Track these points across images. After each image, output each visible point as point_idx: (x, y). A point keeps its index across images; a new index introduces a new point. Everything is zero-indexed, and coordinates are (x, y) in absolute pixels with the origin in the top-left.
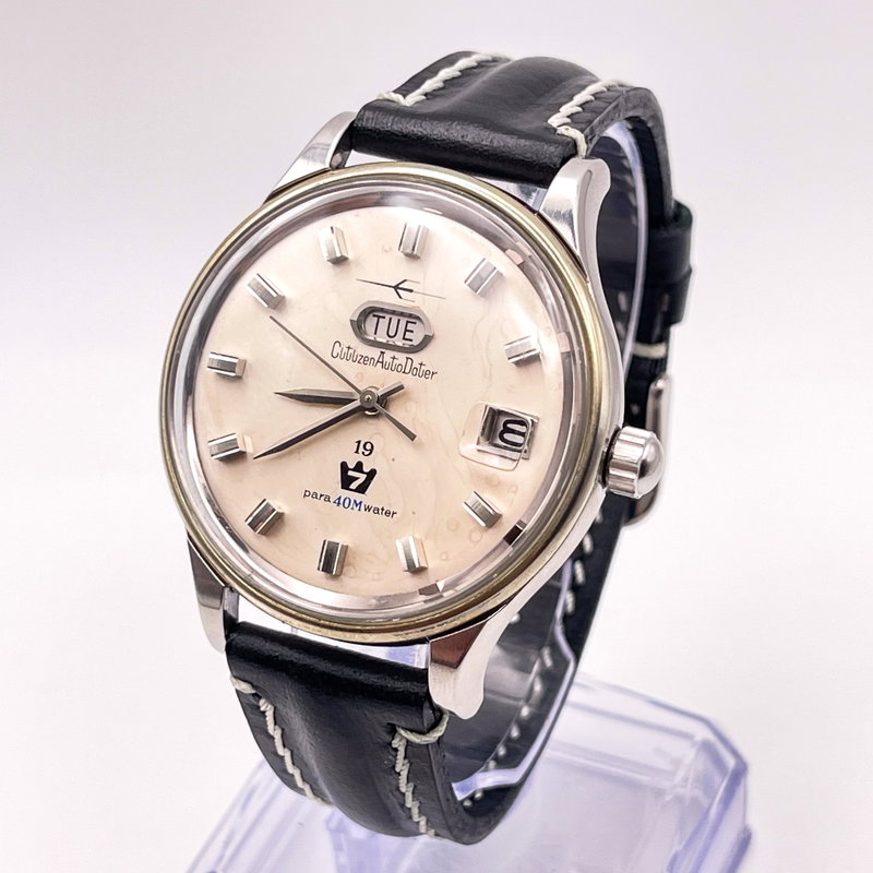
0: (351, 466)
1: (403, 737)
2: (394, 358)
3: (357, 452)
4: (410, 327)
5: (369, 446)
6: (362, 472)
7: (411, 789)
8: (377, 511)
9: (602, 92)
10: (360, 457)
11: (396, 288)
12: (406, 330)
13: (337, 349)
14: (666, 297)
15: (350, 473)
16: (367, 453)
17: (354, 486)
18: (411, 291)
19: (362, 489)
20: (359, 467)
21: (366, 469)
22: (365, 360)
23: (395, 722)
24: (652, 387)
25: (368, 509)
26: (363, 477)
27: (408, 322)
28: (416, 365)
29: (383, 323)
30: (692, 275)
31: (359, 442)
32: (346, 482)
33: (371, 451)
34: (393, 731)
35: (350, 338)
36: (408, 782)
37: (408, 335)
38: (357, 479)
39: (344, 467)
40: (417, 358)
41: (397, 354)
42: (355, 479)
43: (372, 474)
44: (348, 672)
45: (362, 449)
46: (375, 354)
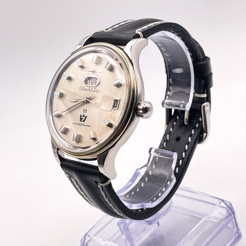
0: (82, 115)
1: (100, 185)
2: (92, 89)
4: (96, 81)
5: (86, 110)
6: (84, 117)
8: (87, 126)
10: (84, 113)
11: (93, 72)
13: (81, 88)
14: (203, 81)
15: (82, 117)
17: (82, 120)
18: (96, 72)
19: (84, 121)
20: (84, 116)
21: (85, 116)
22: (86, 90)
23: (97, 181)
24: (202, 106)
25: (85, 126)
28: (96, 90)
29: (91, 81)
31: (84, 110)
32: (81, 119)
33: (86, 111)
34: (97, 183)
35: (84, 85)
36: (106, 198)
37: (96, 83)
38: (83, 118)
39: (81, 115)
40: (96, 88)
41: (93, 88)
42: (83, 119)
43: (86, 116)
44: (84, 168)
45: (84, 111)
46: (88, 88)
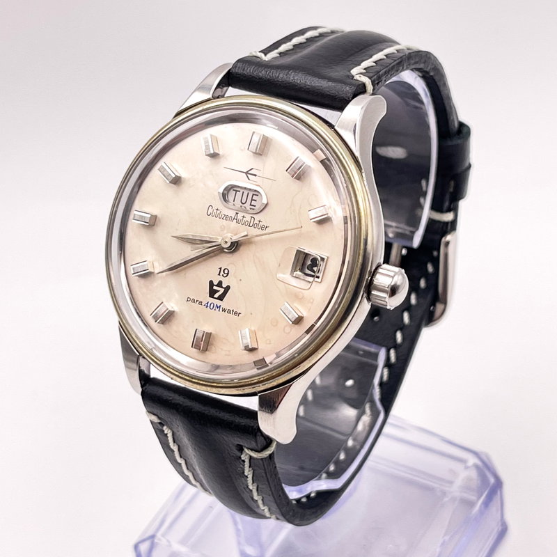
0: (215, 283)
1: (247, 454)
2: (243, 217)
3: (219, 275)
4: (255, 197)
5: (226, 271)
6: (222, 287)
7: (255, 487)
8: (229, 312)
9: (393, 53)
10: (221, 278)
11: (247, 173)
12: (252, 200)
13: (211, 211)
14: (452, 183)
15: (215, 288)
16: (225, 275)
17: (216, 296)
18: (255, 175)
19: (221, 298)
20: (220, 284)
21: (224, 286)
22: (226, 217)
23: (241, 444)
24: (443, 240)
25: (224, 310)
26: (222, 290)
27: (253, 195)
28: (256, 221)
29: (239, 195)
30: (471, 168)
31: (221, 269)
32: (212, 293)
33: (228, 274)
34: (241, 449)
35: (218, 203)
36: (253, 482)
37: (253, 203)
38: (218, 291)
39: (211, 283)
40: (257, 217)
41: (245, 215)
42: (217, 291)
43: (228, 288)
44: (212, 412)
45: (222, 273)
46: (232, 214)
